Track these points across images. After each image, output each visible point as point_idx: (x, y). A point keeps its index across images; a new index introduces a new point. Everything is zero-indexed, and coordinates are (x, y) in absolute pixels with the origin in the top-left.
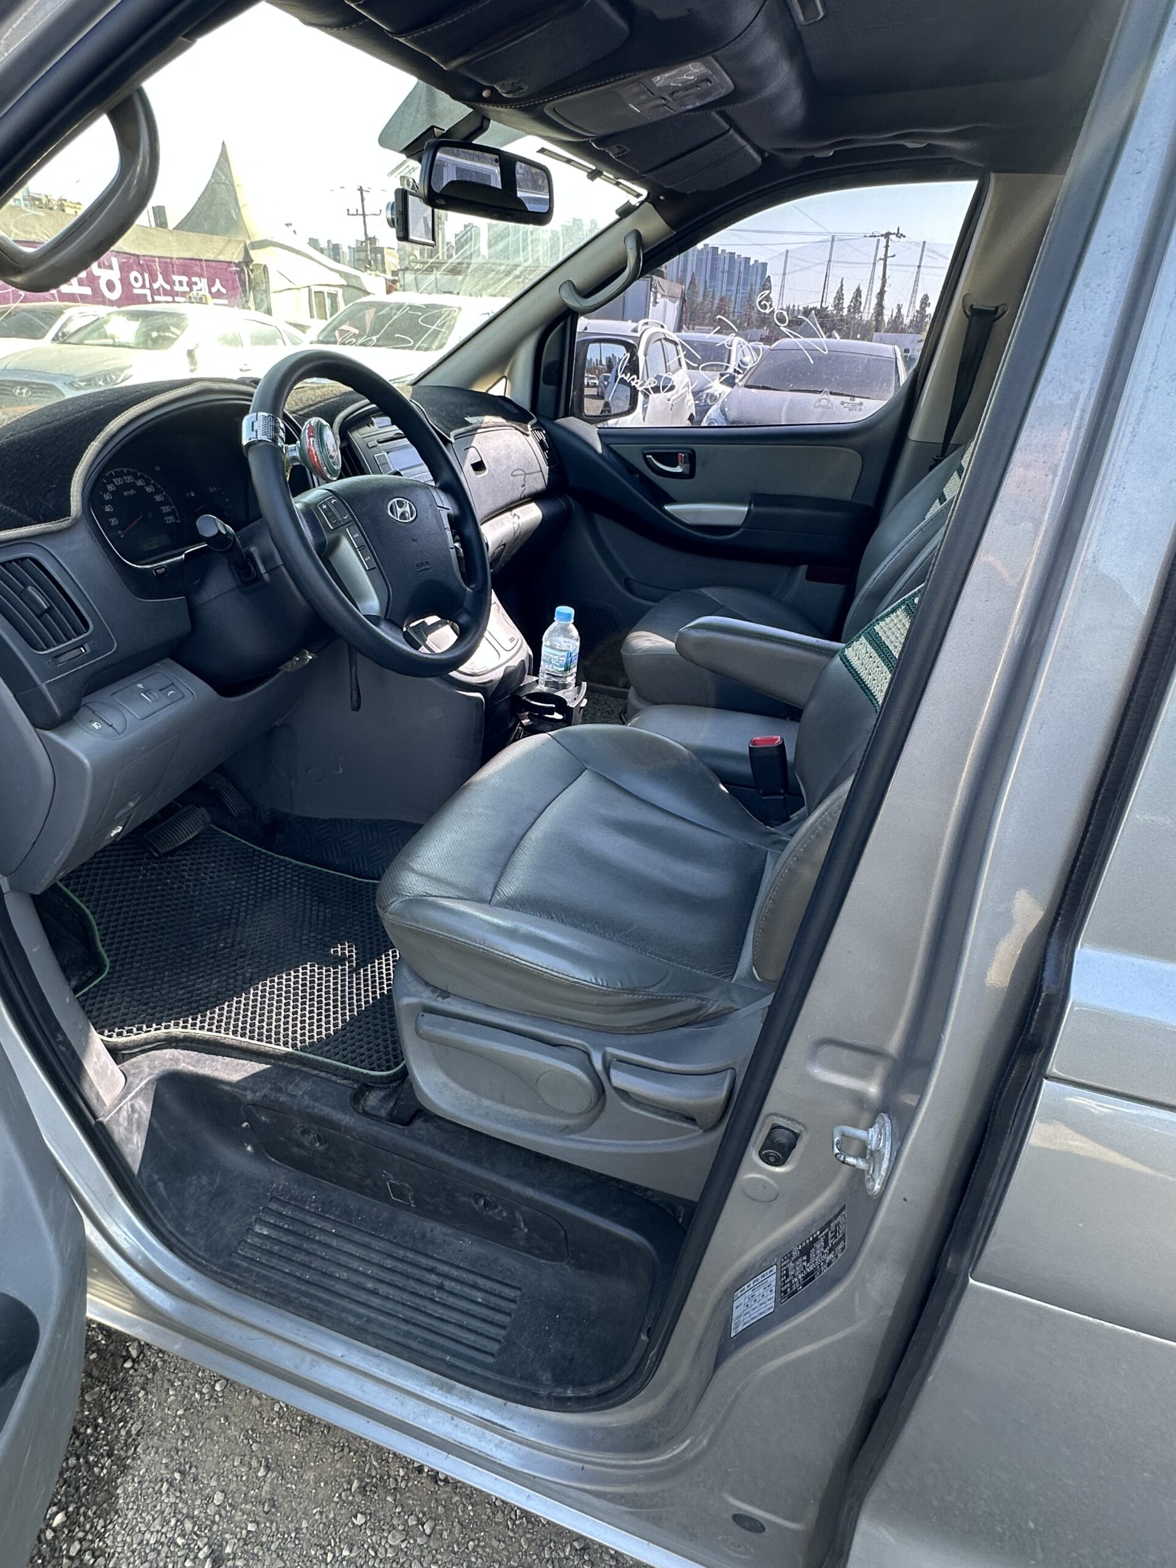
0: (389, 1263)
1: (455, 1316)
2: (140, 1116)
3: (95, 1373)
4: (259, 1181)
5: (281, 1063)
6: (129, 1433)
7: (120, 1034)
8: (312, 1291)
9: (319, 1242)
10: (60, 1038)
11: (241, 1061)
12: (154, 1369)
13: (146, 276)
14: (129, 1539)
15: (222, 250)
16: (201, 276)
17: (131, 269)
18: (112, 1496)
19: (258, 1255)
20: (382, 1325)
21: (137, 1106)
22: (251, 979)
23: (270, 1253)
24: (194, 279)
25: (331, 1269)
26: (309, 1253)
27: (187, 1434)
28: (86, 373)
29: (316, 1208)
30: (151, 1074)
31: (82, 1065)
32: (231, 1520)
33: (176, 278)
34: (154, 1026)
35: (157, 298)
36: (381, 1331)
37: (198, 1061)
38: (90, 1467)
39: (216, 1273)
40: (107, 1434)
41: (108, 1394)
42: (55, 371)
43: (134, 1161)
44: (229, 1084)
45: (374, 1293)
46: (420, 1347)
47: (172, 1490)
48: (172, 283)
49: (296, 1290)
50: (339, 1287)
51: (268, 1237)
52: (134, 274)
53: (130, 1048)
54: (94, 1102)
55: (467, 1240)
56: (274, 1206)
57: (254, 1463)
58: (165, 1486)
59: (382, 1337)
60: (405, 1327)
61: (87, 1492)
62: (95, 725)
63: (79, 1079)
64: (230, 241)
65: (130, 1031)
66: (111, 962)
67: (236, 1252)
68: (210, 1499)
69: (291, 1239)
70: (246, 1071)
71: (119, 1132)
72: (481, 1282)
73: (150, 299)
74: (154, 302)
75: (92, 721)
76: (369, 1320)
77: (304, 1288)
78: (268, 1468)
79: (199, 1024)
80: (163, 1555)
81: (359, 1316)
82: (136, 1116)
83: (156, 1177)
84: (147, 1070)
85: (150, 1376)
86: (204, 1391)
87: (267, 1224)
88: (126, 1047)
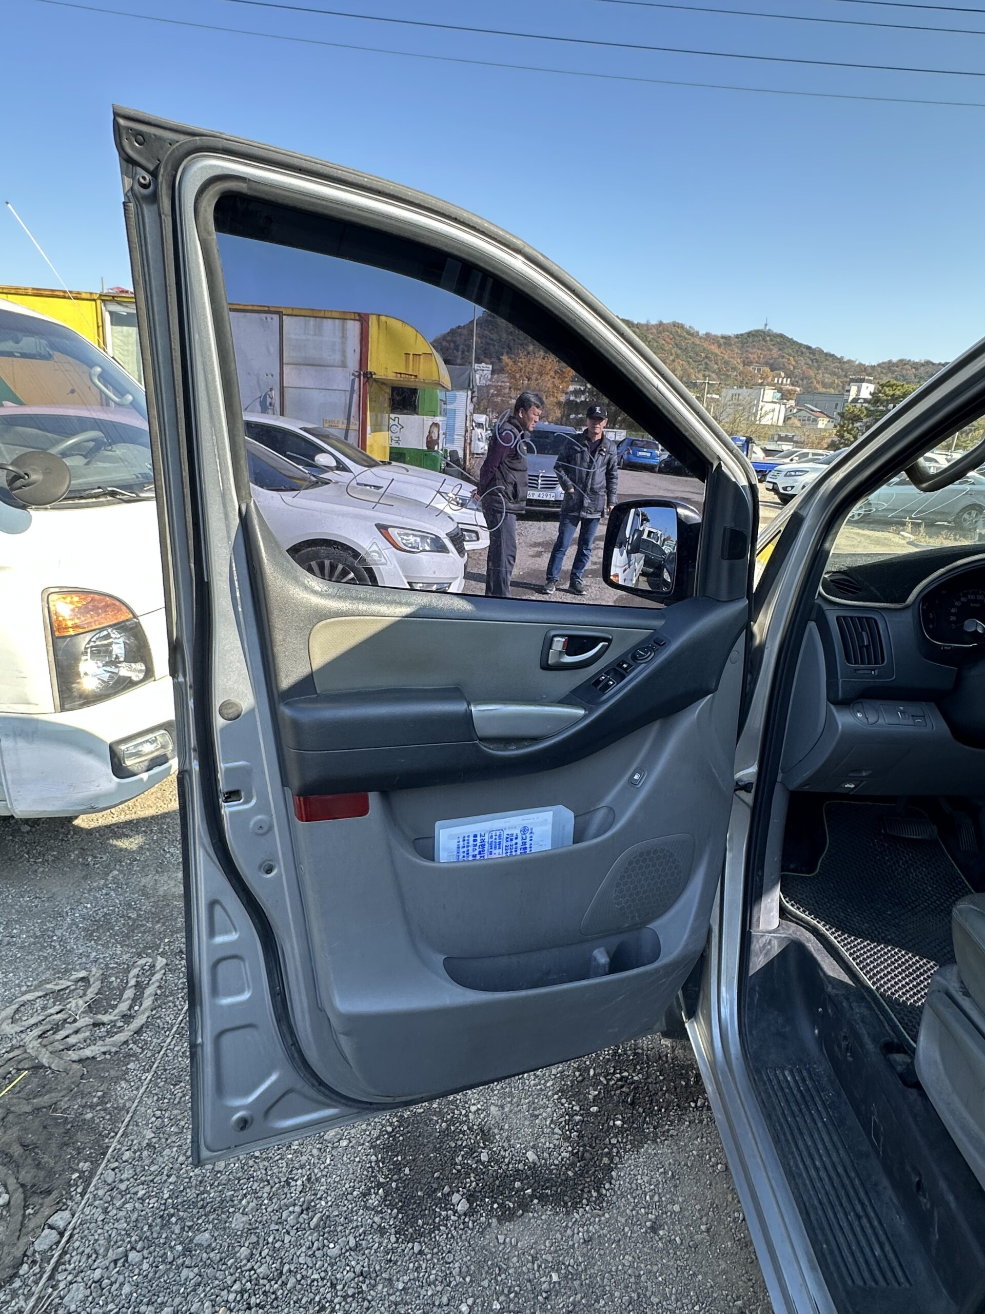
0: (840, 1170)
1: (850, 1237)
2: (771, 949)
3: (678, 1090)
4: (808, 1055)
5: (863, 991)
6: (668, 1130)
7: (792, 905)
8: (785, 1126)
9: (812, 1115)
10: (760, 873)
11: (841, 970)
12: (701, 1121)
14: (632, 1167)
18: (641, 1143)
19: (775, 1082)
20: (805, 1185)
21: (773, 942)
22: (889, 940)
23: (782, 1089)
25: (805, 1131)
26: (800, 1110)
27: (689, 1165)
29: (827, 1100)
30: (791, 934)
31: (761, 897)
32: (673, 1224)
34: (813, 916)
36: (801, 1186)
37: (818, 950)
38: (644, 1122)
39: (749, 1067)
40: (661, 1118)
41: (675, 1104)
43: (753, 969)
44: (824, 973)
45: (817, 1170)
46: (815, 1222)
47: (663, 1175)
49: (778, 1117)
50: (800, 1143)
51: (787, 1081)
53: (790, 914)
54: (754, 920)
55: (903, 1220)
56: (805, 1074)
57: (704, 1220)
58: (662, 1170)
59: (798, 1190)
60: (816, 1203)
61: (635, 1128)
62: (859, 715)
63: (755, 901)
65: (798, 908)
66: (819, 872)
67: (767, 1069)
68: (673, 1203)
69: (798, 1096)
70: (839, 976)
71: (756, 946)
72: (887, 1248)
75: (859, 712)
76: (800, 1175)
77: (782, 1120)
78: (708, 1230)
79: (836, 935)
80: (638, 1192)
81: (797, 1166)
82: (769, 947)
83: (757, 988)
84: (791, 932)
85: (697, 1121)
86: (712, 1159)
87: (794, 1077)
88: (790, 913)
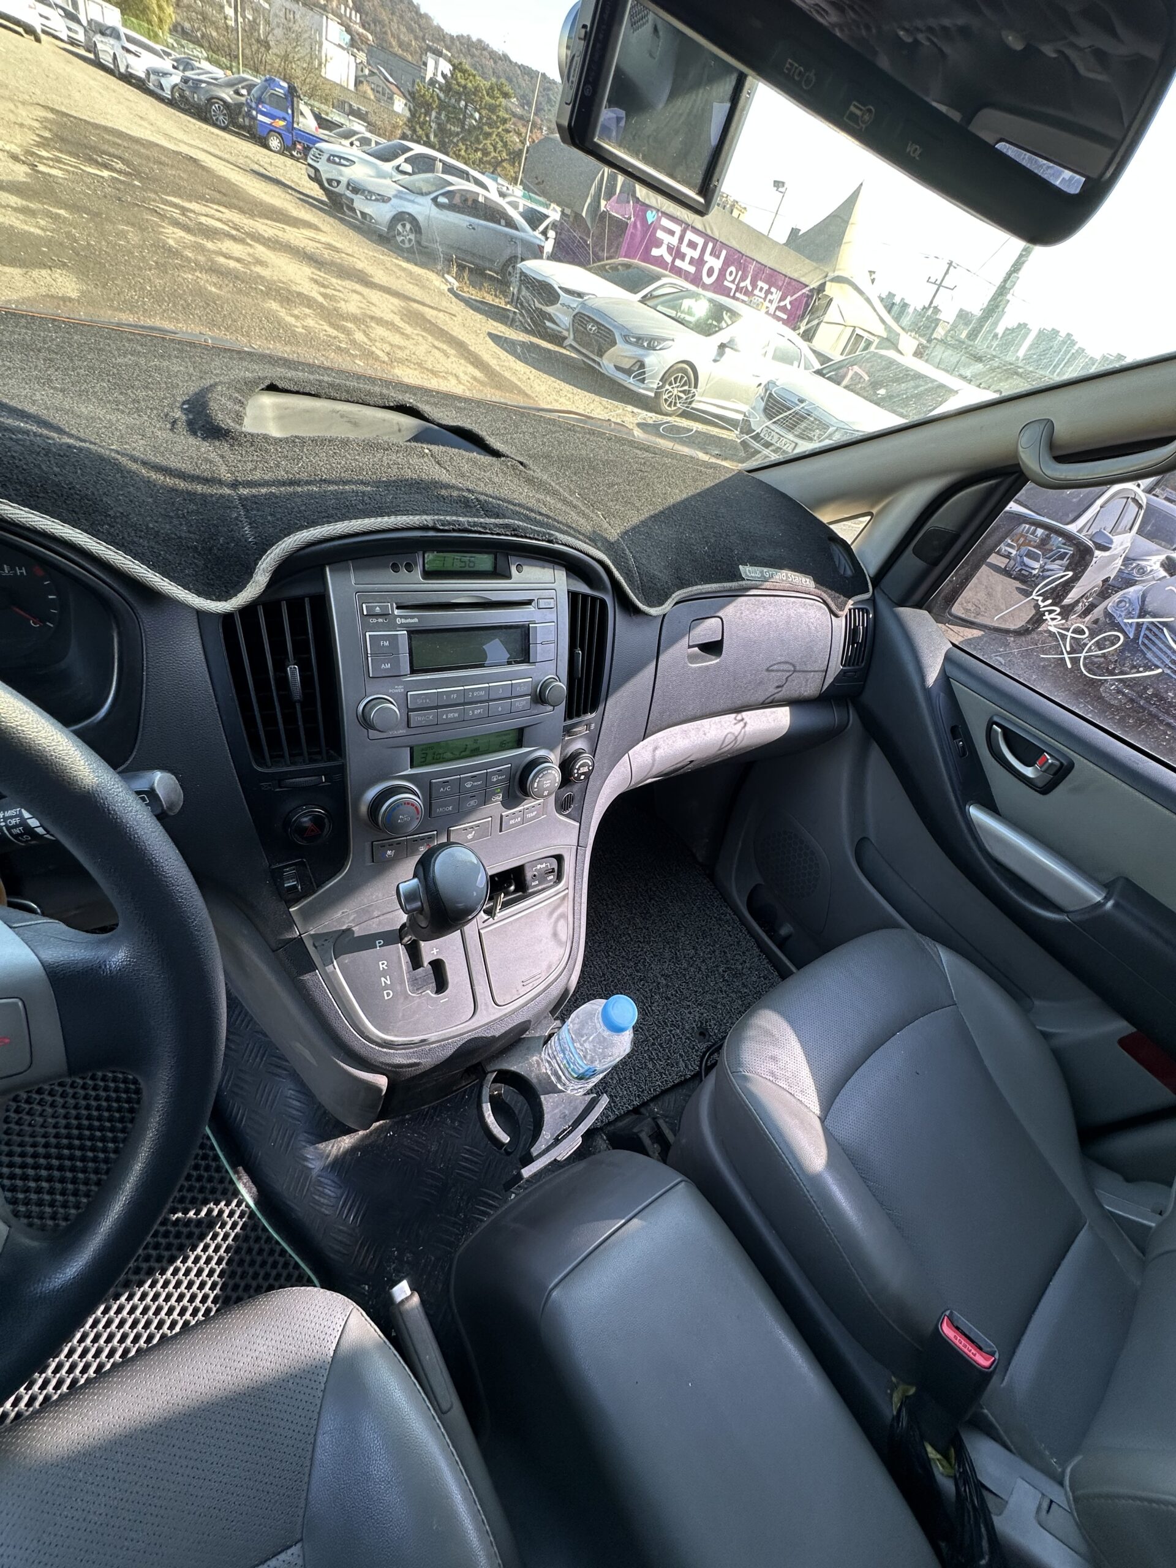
13: (740, 273)
15: (806, 274)
16: (779, 288)
17: (732, 264)
24: (773, 290)
28: (640, 332)
33: (760, 284)
35: (738, 295)
42: (621, 321)
48: (754, 285)
52: (732, 269)
64: (816, 268)
73: (732, 294)
74: (734, 297)
